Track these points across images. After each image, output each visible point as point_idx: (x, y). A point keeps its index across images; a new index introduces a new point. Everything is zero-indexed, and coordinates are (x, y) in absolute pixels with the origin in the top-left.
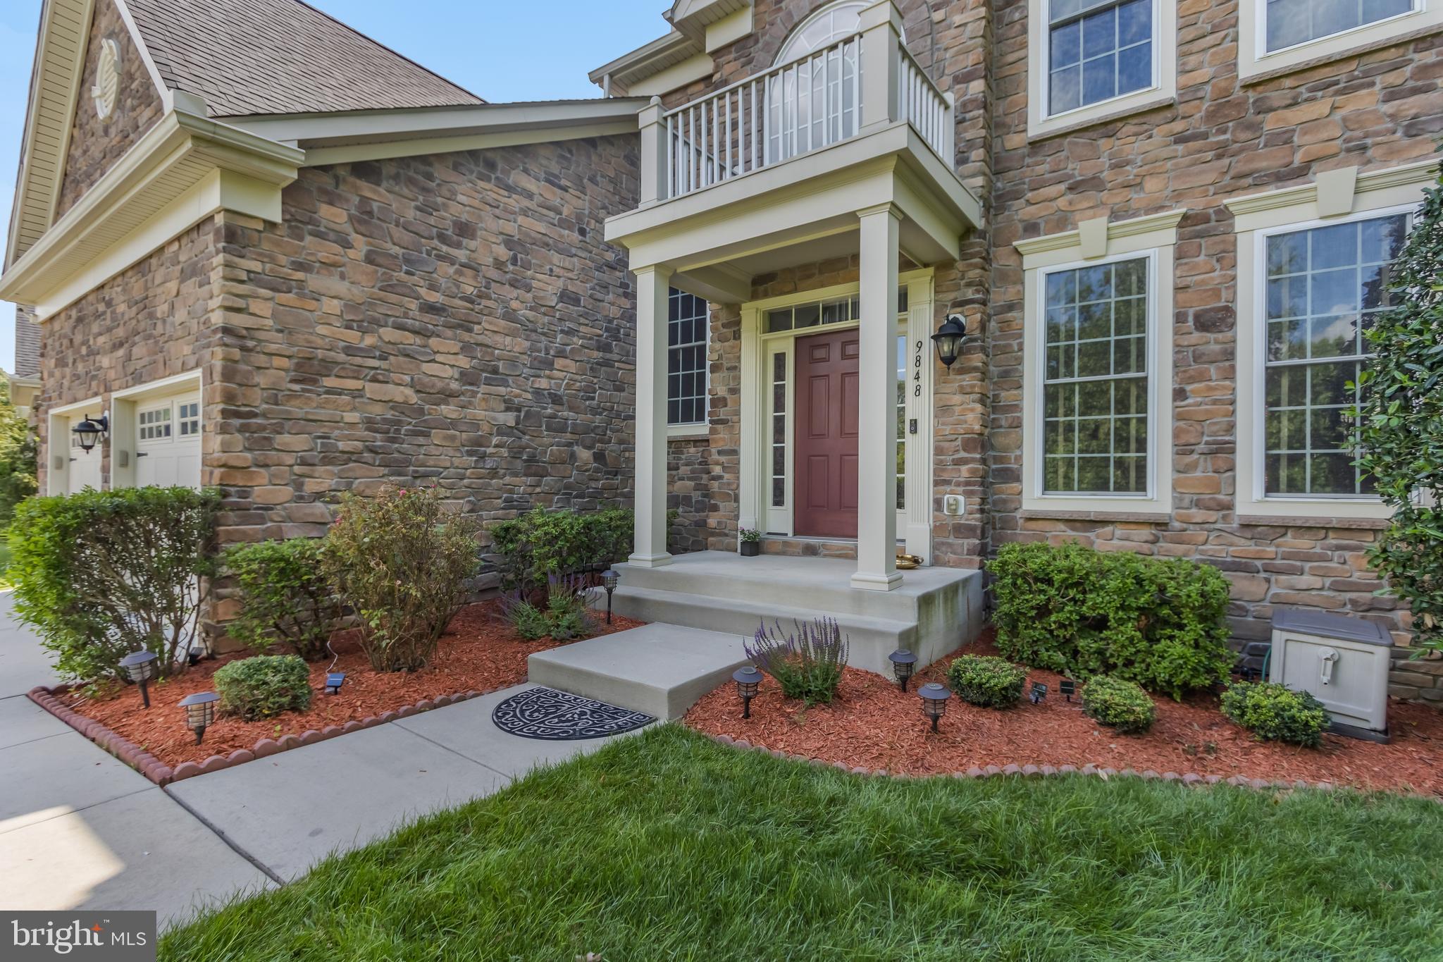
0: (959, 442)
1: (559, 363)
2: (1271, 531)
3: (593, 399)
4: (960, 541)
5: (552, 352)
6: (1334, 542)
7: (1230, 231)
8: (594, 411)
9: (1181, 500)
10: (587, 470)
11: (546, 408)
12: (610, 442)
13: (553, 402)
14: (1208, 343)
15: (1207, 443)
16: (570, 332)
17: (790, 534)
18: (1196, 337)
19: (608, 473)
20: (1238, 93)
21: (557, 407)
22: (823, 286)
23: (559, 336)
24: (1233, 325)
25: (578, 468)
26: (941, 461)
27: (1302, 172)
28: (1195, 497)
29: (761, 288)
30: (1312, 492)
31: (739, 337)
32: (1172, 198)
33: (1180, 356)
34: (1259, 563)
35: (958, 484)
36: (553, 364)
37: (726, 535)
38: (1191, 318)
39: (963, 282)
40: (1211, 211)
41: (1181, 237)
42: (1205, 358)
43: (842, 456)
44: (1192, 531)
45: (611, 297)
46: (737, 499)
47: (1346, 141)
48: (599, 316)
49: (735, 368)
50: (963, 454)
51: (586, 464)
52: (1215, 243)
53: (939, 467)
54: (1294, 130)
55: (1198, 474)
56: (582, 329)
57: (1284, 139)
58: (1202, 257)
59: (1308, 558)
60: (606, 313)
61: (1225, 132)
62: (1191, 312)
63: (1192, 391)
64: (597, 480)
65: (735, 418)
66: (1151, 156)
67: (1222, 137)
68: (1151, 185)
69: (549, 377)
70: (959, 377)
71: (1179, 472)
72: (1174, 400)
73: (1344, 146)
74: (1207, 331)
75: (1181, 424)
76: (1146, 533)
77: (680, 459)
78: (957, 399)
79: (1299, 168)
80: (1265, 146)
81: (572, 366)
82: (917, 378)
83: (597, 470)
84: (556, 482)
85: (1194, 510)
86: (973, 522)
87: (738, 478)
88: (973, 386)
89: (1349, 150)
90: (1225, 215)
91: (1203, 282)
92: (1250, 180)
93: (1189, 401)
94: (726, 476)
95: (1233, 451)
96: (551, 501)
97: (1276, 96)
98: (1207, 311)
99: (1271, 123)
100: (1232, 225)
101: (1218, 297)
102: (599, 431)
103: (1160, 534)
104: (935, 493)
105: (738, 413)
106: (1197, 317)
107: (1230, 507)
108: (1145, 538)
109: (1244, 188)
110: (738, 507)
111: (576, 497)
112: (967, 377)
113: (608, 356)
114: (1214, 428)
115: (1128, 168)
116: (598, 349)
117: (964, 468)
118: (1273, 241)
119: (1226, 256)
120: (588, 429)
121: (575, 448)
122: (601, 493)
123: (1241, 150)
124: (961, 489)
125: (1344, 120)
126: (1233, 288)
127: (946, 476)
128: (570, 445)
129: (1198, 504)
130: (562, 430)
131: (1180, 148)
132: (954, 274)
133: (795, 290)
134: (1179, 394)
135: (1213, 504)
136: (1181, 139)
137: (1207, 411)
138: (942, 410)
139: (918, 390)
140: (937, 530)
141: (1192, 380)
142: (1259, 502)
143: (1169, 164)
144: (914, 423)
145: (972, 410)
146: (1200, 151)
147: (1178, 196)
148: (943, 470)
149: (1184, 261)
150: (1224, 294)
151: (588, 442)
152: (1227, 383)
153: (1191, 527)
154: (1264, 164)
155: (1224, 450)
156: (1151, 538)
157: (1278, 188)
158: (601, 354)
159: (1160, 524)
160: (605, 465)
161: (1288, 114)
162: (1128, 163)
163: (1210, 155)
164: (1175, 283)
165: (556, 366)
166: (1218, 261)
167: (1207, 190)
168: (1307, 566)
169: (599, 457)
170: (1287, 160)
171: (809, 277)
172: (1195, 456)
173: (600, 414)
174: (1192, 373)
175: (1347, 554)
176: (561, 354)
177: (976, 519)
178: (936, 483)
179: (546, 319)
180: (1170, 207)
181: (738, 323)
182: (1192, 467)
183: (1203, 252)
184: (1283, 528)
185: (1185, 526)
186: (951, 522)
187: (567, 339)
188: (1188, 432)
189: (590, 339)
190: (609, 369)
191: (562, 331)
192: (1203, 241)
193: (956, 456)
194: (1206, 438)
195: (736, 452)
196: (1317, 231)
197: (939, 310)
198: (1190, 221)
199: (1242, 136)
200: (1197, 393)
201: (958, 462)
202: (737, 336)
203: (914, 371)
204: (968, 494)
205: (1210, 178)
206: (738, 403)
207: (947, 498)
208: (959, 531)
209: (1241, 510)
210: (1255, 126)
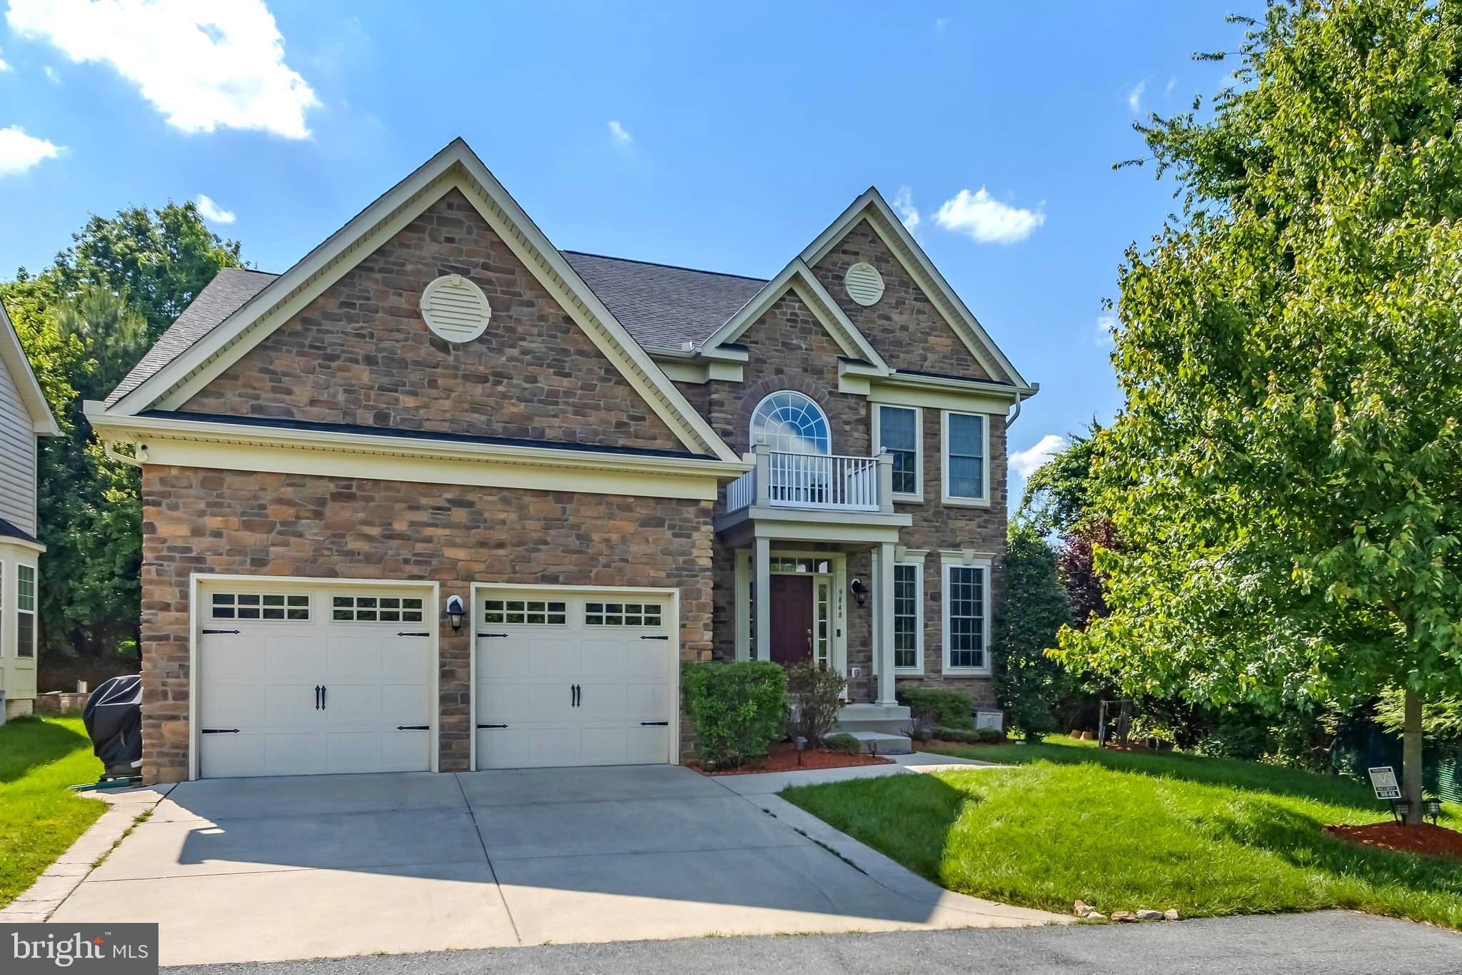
0: (858, 642)
2: (953, 680)
4: (860, 690)
6: (967, 683)
7: (940, 562)
9: (927, 670)
14: (934, 606)
18: (931, 603)
20: (941, 509)
24: (941, 600)
26: (851, 651)
27: (958, 546)
28: (931, 668)
30: (959, 666)
32: (923, 544)
33: (926, 610)
35: (858, 662)
38: (929, 595)
39: (859, 564)
40: (935, 553)
41: (926, 561)
42: (934, 612)
44: (930, 682)
50: (860, 648)
52: (936, 567)
53: (849, 655)
54: (957, 529)
55: (932, 659)
57: (953, 531)
58: (932, 571)
61: (938, 522)
62: (929, 592)
66: (917, 523)
67: (937, 524)
68: (917, 535)
70: (858, 611)
71: (926, 658)
72: (924, 628)
73: (968, 540)
74: (934, 601)
75: (926, 638)
76: (916, 683)
78: (858, 621)
79: (958, 544)
80: (949, 532)
82: (840, 608)
85: (931, 674)
86: (866, 681)
88: (865, 616)
89: (969, 542)
90: (939, 555)
91: (933, 581)
92: (944, 545)
93: (929, 629)
95: (941, 649)
97: (953, 514)
98: (934, 593)
99: (951, 524)
100: (941, 560)
101: (936, 588)
103: (920, 683)
104: (848, 667)
106: (931, 594)
107: (940, 671)
108: (916, 686)
109: (944, 547)
112: (862, 611)
114: (937, 641)
117: (862, 654)
118: (952, 569)
119: (939, 572)
123: (943, 531)
124: (860, 665)
125: (968, 530)
126: (941, 585)
127: (853, 659)
129: (931, 671)
131: (926, 523)
132: (855, 559)
134: (926, 626)
135: (936, 671)
136: (926, 519)
137: (934, 633)
138: (850, 626)
139: (840, 615)
140: (850, 685)
141: (930, 620)
142: (949, 669)
143: (923, 529)
144: (839, 631)
145: (864, 627)
146: (931, 527)
147: (925, 544)
148: (852, 656)
149: (927, 571)
150: (938, 587)
152: (940, 622)
153: (930, 680)
154: (949, 539)
155: (939, 649)
156: (918, 685)
157: (952, 550)
159: (921, 680)
161: (955, 523)
163: (934, 530)
164: (924, 579)
166: (936, 574)
167: (933, 544)
170: (954, 541)
172: (930, 651)
174: (930, 617)
175: (970, 688)
177: (866, 679)
178: (848, 662)
180: (923, 548)
182: (930, 656)
183: (932, 569)
184: (955, 679)
185: (928, 679)
186: (856, 682)
188: (928, 641)
192: (932, 565)
193: (857, 649)
194: (934, 645)
195: (732, 642)
196: (963, 569)
197: (849, 578)
198: (929, 555)
199: (943, 526)
200: (932, 625)
201: (859, 652)
202: (732, 568)
203: (838, 604)
204: (862, 667)
205: (935, 539)
206: (733, 610)
207: (854, 669)
208: (860, 685)
209: (944, 673)
210: (946, 523)
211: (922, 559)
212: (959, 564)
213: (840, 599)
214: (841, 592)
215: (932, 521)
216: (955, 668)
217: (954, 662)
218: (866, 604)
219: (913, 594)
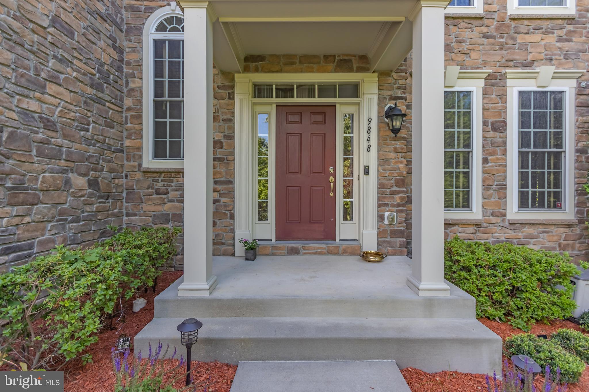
0: (393, 181)
1: (51, 88)
2: (521, 226)
3: (87, 130)
4: (395, 240)
5: (43, 75)
6: (541, 230)
7: (504, 86)
8: (88, 142)
9: (486, 212)
10: (82, 196)
11: (37, 133)
12: (102, 170)
13: (46, 128)
14: (496, 137)
15: (497, 185)
16: (62, 60)
17: (274, 240)
18: (492, 134)
19: (101, 197)
20: (508, 21)
21: (50, 133)
22: (302, 72)
23: (52, 62)
24: (506, 130)
25: (73, 195)
26: (384, 192)
27: (530, 65)
28: (491, 211)
29: (253, 65)
30: (531, 208)
31: (234, 98)
32: (482, 64)
33: (486, 142)
34: (515, 241)
35: (393, 206)
36: (44, 87)
37: (223, 244)
38: (490, 124)
39: (396, 86)
40: (498, 74)
41: (486, 84)
42: (496, 145)
43: (311, 187)
44: (491, 227)
45: (102, 44)
46: (232, 217)
47: (546, 55)
48: (92, 56)
49: (231, 121)
50: (395, 188)
51: (81, 190)
52: (499, 90)
53: (381, 196)
54: (528, 45)
55: (492, 200)
56: (75, 61)
57: (524, 48)
58: (493, 96)
59: (533, 237)
60: (98, 56)
61: (503, 38)
62: (490, 121)
63: (491, 160)
64: (92, 204)
65: (230, 158)
66: (473, 41)
67: (502, 40)
68: (474, 55)
69: (40, 100)
70: (393, 142)
71: (485, 198)
72: (483, 164)
73: (545, 57)
74: (496, 131)
75: (486, 175)
76: (472, 229)
77: (170, 186)
78: (393, 155)
79: (530, 62)
80: (518, 49)
81: (68, 96)
82: (369, 140)
83: (91, 196)
84: (49, 209)
85: (491, 217)
86: (402, 228)
87: (233, 202)
88: (402, 148)
89: (546, 59)
90: (503, 77)
91: (495, 107)
92: (512, 64)
93: (489, 164)
94: (223, 200)
95: (505, 189)
96: (44, 229)
97: (522, 27)
98: (496, 122)
99: (520, 38)
100: (505, 83)
101: (500, 115)
102: (93, 160)
103: (477, 229)
104: (378, 211)
105: (233, 154)
106: (493, 124)
107: (505, 215)
108: (472, 232)
109: (510, 67)
110: (234, 223)
111: (71, 222)
112: (398, 142)
113: (100, 95)
114: (500, 178)
115: (463, 44)
116: (92, 86)
117: (398, 196)
118: (521, 93)
119: (503, 97)
120: (84, 158)
121: (70, 175)
122: (96, 216)
123: (509, 48)
124: (395, 209)
125: (545, 45)
126: (505, 112)
127: (386, 201)
128: (64, 171)
129: (492, 214)
130: (57, 157)
131: (486, 41)
132: (390, 80)
133: (280, 71)
134: (485, 161)
135: (499, 214)
136: (485, 36)
137: (497, 170)
138: (383, 161)
139: (369, 148)
140: (381, 233)
141: (491, 154)
142: (516, 212)
143: (481, 47)
144: (367, 168)
145: (402, 162)
146: (493, 44)
147: (485, 64)
148: (384, 198)
149: (487, 96)
150: (503, 114)
151: (83, 170)
152: (504, 157)
153: (490, 225)
154: (518, 57)
155: (503, 188)
156: (474, 231)
157: (522, 69)
158: (94, 91)
159: (478, 225)
160: (99, 190)
161: (526, 37)
162: (464, 41)
163: (497, 47)
164: (483, 106)
165: (48, 90)
166: (500, 99)
167: (496, 64)
168: (532, 241)
169: (93, 184)
170: (525, 58)
171: (293, 63)
172: (491, 191)
173: (94, 145)
174: (491, 151)
175: (545, 235)
176: (53, 80)
177: (403, 226)
178: (379, 205)
179: (36, 38)
180: (482, 68)
181: (233, 87)
182: (490, 196)
183: (494, 93)
184: (524, 224)
185: (488, 225)
186: (389, 229)
187: (59, 67)
188: (489, 179)
189: (84, 74)
190: (101, 107)
191: (55, 57)
192: (494, 88)
193: (391, 189)
194: (496, 183)
195: (231, 183)
196: (535, 92)
197: (381, 101)
198: (490, 77)
199: (510, 42)
200: (492, 160)
201: (393, 193)
202: (231, 97)
203: (366, 136)
204: (399, 212)
205: (498, 58)
206: (233, 146)
207: (386, 214)
208: (394, 233)
209: (509, 216)
210: (514, 39)
211: (481, 83)
212: (531, 86)
213: (369, 129)
214: (370, 120)
215: (493, 37)
216: (524, 211)
217: (523, 204)
218: (403, 133)
219: (468, 125)
